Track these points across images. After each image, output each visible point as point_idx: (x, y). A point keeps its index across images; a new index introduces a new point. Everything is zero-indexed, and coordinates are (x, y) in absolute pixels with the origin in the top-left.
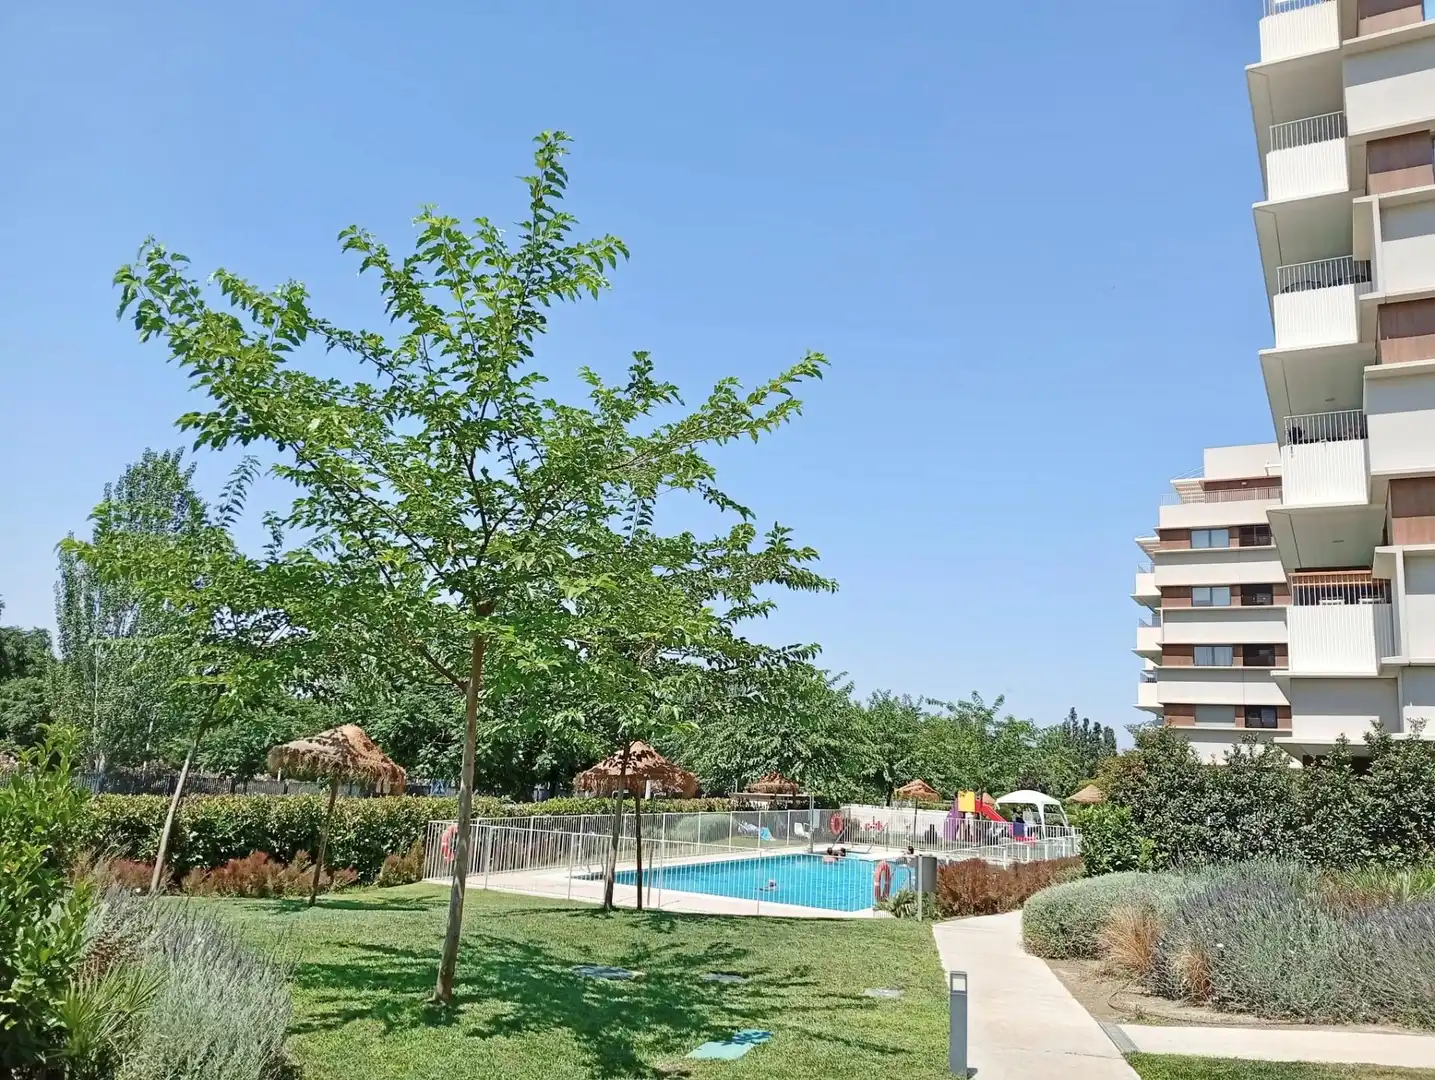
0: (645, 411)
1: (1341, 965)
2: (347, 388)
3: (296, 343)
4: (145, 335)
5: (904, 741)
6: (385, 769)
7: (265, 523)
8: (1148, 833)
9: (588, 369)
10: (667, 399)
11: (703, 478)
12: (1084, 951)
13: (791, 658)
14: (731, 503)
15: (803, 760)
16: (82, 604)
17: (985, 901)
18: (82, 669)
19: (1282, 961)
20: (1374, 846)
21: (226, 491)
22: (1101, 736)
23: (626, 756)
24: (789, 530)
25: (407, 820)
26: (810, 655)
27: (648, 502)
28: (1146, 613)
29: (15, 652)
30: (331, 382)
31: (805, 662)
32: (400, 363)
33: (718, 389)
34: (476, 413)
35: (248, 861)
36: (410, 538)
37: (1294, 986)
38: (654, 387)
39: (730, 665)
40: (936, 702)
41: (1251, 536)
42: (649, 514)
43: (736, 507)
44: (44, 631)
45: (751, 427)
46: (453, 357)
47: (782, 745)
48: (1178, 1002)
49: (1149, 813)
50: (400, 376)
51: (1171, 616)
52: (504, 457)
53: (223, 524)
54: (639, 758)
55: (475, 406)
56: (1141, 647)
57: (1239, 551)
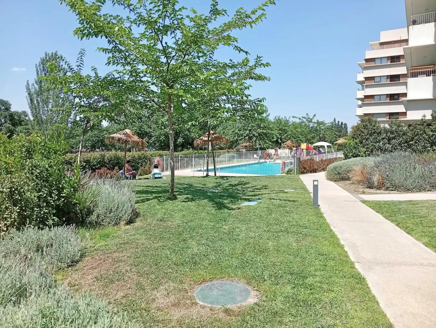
0: (215, 20)
1: (422, 177)
2: (122, 18)
3: (103, 4)
4: (61, 2)
5: (284, 130)
6: (140, 141)
7: (92, 70)
8: (364, 147)
9: (192, 8)
10: (223, 14)
11: (234, 42)
12: (345, 179)
13: (256, 102)
14: (242, 50)
15: (256, 137)
16: (35, 102)
17: (313, 170)
18: (39, 122)
19: (405, 176)
20: (431, 146)
21: (78, 60)
22: (343, 126)
23: (209, 134)
24: (262, 57)
25: (144, 158)
26: (262, 101)
27: (211, 55)
28: (360, 86)
29: (18, 118)
30: (117, 16)
31: (261, 103)
32: (136, 8)
33: (237, 12)
34: (162, 24)
35: (102, 170)
36: (147, 65)
37: (409, 182)
38: (219, 11)
39: (238, 106)
40: (295, 117)
41: (394, 59)
42: (212, 59)
43: (244, 51)
44: (25, 111)
45: (250, 23)
46: (153, 5)
47: (249, 133)
48: (374, 189)
49: (364, 141)
50: (137, 13)
51: (367, 87)
52: (173, 37)
53: (79, 71)
54: (213, 134)
55: (161, 21)
56: (358, 97)
57: (390, 64)
